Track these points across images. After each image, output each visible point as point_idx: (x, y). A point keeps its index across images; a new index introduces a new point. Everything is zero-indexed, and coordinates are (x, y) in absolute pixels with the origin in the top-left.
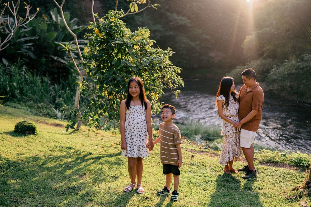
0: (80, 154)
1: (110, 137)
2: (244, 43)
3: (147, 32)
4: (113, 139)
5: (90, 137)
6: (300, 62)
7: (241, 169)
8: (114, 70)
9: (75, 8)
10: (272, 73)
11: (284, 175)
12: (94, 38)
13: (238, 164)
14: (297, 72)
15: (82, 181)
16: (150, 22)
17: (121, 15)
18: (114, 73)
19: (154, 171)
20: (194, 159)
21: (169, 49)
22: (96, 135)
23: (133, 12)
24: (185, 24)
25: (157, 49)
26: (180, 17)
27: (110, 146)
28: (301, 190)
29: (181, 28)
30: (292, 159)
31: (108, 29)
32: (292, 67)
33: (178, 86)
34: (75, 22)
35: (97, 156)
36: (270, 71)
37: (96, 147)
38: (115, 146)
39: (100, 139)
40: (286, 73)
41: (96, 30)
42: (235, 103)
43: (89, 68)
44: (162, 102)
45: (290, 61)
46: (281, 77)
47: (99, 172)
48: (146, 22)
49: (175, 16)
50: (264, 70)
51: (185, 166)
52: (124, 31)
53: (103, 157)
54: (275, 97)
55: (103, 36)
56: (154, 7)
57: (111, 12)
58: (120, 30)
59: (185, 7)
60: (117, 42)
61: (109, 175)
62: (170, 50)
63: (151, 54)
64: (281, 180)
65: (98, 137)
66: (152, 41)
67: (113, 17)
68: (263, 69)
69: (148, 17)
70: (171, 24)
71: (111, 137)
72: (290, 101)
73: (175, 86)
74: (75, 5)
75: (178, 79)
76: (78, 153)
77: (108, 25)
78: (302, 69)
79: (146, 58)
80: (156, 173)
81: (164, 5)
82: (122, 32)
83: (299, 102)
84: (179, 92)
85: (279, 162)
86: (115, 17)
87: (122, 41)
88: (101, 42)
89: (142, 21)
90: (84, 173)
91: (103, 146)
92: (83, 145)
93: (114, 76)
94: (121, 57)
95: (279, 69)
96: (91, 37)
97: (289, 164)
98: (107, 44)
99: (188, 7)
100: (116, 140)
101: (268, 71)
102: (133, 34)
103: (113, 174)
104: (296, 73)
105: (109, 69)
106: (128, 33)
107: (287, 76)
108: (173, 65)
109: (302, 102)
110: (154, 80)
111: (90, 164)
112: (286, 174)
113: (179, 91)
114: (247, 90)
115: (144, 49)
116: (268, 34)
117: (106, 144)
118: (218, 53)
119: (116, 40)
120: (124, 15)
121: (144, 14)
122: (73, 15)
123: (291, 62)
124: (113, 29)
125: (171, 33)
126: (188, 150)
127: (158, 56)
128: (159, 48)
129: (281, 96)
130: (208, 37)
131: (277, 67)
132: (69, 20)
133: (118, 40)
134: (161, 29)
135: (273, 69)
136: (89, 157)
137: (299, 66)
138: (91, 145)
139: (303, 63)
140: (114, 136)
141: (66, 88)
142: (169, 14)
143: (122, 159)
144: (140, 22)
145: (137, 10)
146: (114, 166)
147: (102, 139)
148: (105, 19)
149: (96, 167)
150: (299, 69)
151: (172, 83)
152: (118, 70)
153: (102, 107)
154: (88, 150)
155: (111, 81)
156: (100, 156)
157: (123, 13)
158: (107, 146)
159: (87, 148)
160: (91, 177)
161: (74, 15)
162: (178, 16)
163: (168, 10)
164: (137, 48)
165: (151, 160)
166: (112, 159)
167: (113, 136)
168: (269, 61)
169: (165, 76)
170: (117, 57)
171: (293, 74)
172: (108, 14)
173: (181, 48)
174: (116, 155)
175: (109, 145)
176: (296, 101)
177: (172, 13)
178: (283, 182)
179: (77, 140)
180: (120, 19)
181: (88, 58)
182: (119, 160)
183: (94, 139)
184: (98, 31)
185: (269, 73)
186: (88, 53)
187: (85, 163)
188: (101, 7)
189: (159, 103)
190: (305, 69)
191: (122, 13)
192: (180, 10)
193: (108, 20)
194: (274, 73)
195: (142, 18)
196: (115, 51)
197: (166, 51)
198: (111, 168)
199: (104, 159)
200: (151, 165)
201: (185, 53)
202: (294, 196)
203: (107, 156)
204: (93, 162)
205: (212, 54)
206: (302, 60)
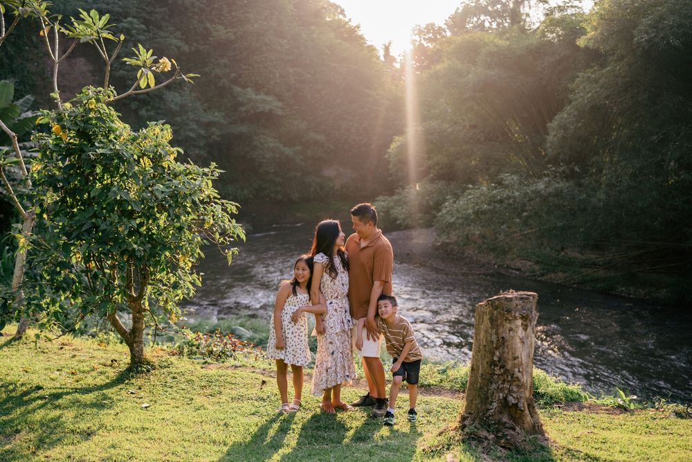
0: (14, 390)
1: (91, 351)
2: (390, 151)
3: (165, 132)
4: (99, 354)
5: (47, 353)
6: (495, 188)
7: (355, 402)
8: (96, 208)
9: (28, 72)
10: (444, 211)
11: (438, 409)
12: (51, 141)
13: (353, 393)
14: (491, 207)
15: (7, 447)
16: (198, 104)
17: (109, 97)
18: (95, 215)
19: (177, 417)
20: (265, 388)
21: (214, 164)
22: (61, 348)
23: (145, 88)
24: (271, 111)
25: (189, 166)
26: (262, 97)
27: (89, 369)
28: (452, 434)
29: (265, 119)
30: (457, 379)
31: (82, 125)
32: (483, 198)
33: (232, 239)
34: (28, 103)
35: (54, 391)
36: (440, 207)
37: (58, 373)
38: (101, 369)
39: (68, 356)
40: (470, 211)
41: (55, 127)
42: (344, 272)
43: (41, 206)
44: (202, 274)
45: (478, 187)
46: (463, 218)
47: (52, 425)
48: (190, 105)
49: (250, 93)
50: (431, 203)
51: (245, 402)
52: (117, 129)
53: (67, 393)
54: (455, 257)
55: (70, 138)
56: (186, 79)
57: (89, 89)
58: (108, 127)
59: (271, 76)
60: (100, 151)
61: (72, 431)
62: (215, 167)
63: (176, 176)
64: (430, 419)
65: (65, 352)
66: (175, 149)
67: (93, 100)
68: (427, 201)
69: (194, 94)
70: (243, 109)
71: (94, 350)
72: (483, 266)
73: (226, 240)
74: (28, 65)
75: (231, 225)
76: (11, 387)
77: (83, 116)
78: (501, 201)
79: (162, 184)
80: (181, 420)
81: (228, 70)
82: (111, 130)
83: (498, 266)
84: (236, 252)
85: (432, 385)
86: (98, 100)
87: (111, 150)
88: (66, 151)
89: (180, 103)
90: (17, 430)
91: (74, 371)
92: (27, 372)
93: (93, 220)
94: (111, 182)
95: (457, 201)
96: (45, 139)
97: (451, 387)
98: (80, 156)
99: (277, 75)
100: (104, 356)
101: (438, 206)
102: (136, 134)
103: (83, 426)
104: (490, 210)
105: (84, 207)
106: (124, 134)
107: (472, 217)
108: (219, 197)
109: (505, 266)
110: (180, 229)
111: (34, 410)
112: (442, 408)
113: (235, 250)
114: (359, 244)
115: (159, 166)
116: (436, 134)
117: (81, 366)
118: (341, 169)
119: (98, 148)
120: (117, 97)
121: (185, 88)
122: (25, 87)
123: (479, 189)
124: (92, 124)
125: (243, 129)
126: (258, 371)
127: (191, 179)
128: (191, 163)
129: (466, 255)
130: (321, 137)
131: (455, 199)
132: (11, 98)
133: (103, 148)
134: (222, 121)
135: (447, 204)
136: (33, 395)
137: (494, 196)
138: (46, 369)
139: (501, 190)
140: (101, 348)
141: (4, 247)
142: (237, 89)
143: (110, 395)
144: (176, 104)
145: (152, 84)
146: (89, 411)
147: (74, 356)
148: (74, 104)
149: (48, 414)
150: (495, 202)
151: (220, 234)
152: (103, 209)
153: (68, 287)
154: (35, 380)
155: (89, 231)
156: (61, 391)
157: (115, 92)
158: (82, 369)
159: (34, 377)
160: (32, 436)
161: (28, 88)
162: (256, 95)
163: (235, 81)
164: (146, 163)
165: (175, 394)
166: (89, 398)
167: (99, 350)
168: (440, 186)
169: (204, 220)
170: (101, 183)
171: (484, 213)
172: (82, 95)
173: (265, 161)
174: (101, 388)
175: (87, 369)
176: (495, 265)
177: (244, 87)
178: (434, 424)
179: (12, 362)
180: (108, 104)
181: (40, 185)
182: (105, 397)
183: (56, 357)
184: (60, 127)
185: (440, 210)
186: (39, 172)
187: (23, 409)
188: (90, 71)
189: (195, 276)
190: (506, 201)
191: (113, 92)
192: (260, 82)
193: (81, 106)
194: (448, 212)
195: (181, 96)
196: (98, 169)
197: (206, 170)
198: (81, 415)
199: (69, 397)
200: (172, 405)
201: (273, 171)
202: (438, 446)
203: (76, 391)
204: (42, 406)
205: (329, 172)
206: (500, 183)
